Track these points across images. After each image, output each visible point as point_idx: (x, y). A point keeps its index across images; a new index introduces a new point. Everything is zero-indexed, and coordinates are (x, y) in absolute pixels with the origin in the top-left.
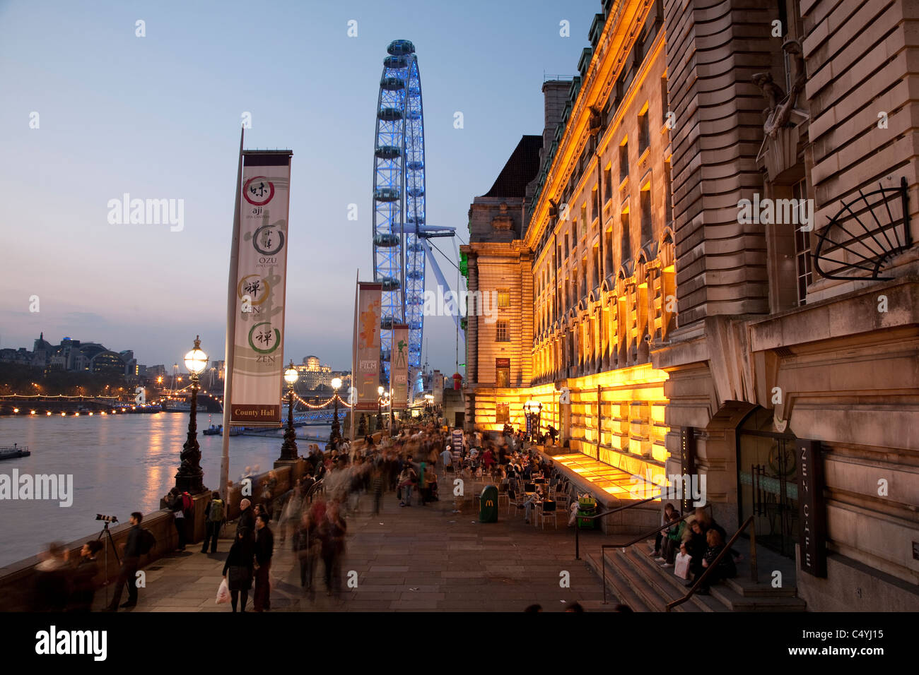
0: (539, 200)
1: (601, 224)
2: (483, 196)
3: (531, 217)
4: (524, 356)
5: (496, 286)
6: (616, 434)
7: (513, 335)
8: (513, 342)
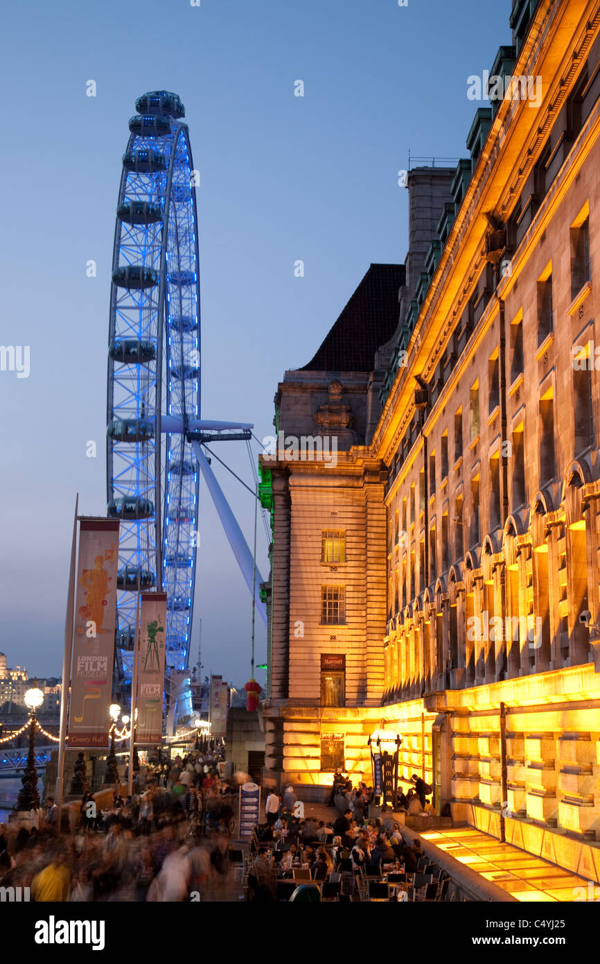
0: (397, 377)
1: (504, 418)
2: (300, 369)
3: (383, 405)
4: (370, 649)
5: (321, 527)
6: (534, 793)
7: (351, 613)
8: (351, 626)
